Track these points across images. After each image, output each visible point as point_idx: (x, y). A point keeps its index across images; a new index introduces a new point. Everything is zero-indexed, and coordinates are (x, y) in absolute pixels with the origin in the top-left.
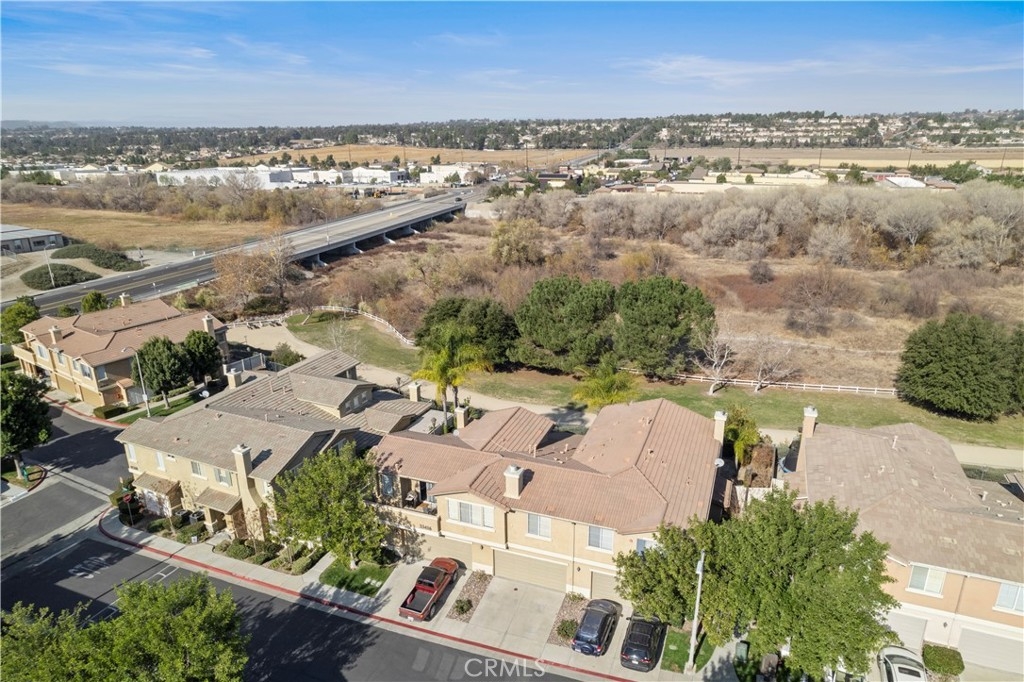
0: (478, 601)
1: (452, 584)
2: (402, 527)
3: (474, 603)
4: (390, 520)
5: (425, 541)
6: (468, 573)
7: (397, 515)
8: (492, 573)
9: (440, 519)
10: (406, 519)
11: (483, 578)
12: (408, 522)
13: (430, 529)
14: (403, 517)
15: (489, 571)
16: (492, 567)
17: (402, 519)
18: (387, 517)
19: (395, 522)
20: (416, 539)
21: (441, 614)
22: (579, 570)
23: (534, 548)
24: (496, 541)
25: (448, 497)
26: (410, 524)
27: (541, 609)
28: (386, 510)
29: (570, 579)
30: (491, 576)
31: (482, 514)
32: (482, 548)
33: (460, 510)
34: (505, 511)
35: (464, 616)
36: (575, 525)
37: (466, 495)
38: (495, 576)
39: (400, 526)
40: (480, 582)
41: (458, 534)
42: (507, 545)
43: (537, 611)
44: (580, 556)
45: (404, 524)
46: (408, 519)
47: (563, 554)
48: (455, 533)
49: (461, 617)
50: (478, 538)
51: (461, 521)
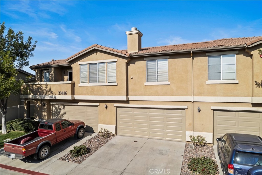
0: (97, 148)
1: (77, 138)
2: (47, 98)
3: (92, 150)
4: (40, 94)
5: (65, 113)
6: (94, 135)
7: (44, 88)
8: (114, 132)
9: (73, 85)
10: (50, 89)
11: (107, 136)
12: (52, 92)
13: (65, 94)
14: (48, 89)
15: (111, 129)
16: (115, 126)
17: (47, 91)
18: (38, 93)
19: (43, 95)
20: (59, 113)
21: (54, 157)
22: (199, 112)
23: (152, 96)
24: (119, 94)
25: (81, 62)
26: (53, 94)
27: (163, 152)
28: (38, 86)
29: (190, 124)
30: (114, 135)
31: (106, 70)
32: (107, 107)
33: (90, 71)
34: (126, 61)
35: (78, 158)
36: (193, 59)
37: (94, 55)
38: (117, 135)
39: (46, 97)
40: (102, 138)
41: (87, 95)
42: (128, 98)
43: (160, 154)
44: (200, 94)
45: (49, 94)
46: (51, 90)
47: (182, 95)
48: (85, 95)
49: (75, 159)
50: (103, 95)
51: (90, 82)
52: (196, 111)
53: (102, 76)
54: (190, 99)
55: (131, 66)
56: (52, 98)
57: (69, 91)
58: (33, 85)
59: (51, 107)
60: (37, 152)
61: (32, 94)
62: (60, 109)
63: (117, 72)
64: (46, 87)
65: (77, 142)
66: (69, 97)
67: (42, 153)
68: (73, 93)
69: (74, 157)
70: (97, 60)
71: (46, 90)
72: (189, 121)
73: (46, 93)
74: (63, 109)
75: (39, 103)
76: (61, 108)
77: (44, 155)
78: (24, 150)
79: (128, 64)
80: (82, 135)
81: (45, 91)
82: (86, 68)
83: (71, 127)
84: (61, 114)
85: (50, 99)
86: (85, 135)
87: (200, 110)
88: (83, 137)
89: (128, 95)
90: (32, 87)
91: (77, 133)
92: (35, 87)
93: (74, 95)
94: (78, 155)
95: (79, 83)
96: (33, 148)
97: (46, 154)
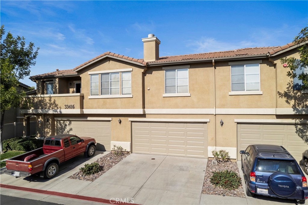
0: (111, 166)
1: (87, 156)
2: (51, 112)
3: (105, 168)
4: (42, 109)
5: (71, 129)
6: (105, 153)
7: (48, 101)
8: (129, 150)
9: (82, 98)
10: (54, 102)
11: (120, 154)
12: (56, 106)
13: (73, 107)
14: (52, 102)
15: (126, 146)
16: (129, 143)
17: (51, 104)
18: (40, 106)
19: (45, 109)
20: (64, 130)
21: (63, 176)
22: (222, 125)
23: (172, 108)
24: (134, 107)
25: (91, 71)
26: (57, 107)
27: (183, 169)
28: (40, 98)
29: (212, 139)
30: (128, 152)
31: (120, 81)
32: (120, 122)
33: (101, 82)
34: (143, 70)
35: (90, 176)
36: (215, 68)
37: (107, 64)
38: (132, 153)
39: (49, 111)
40: (116, 156)
41: (98, 109)
42: (144, 111)
43: (180, 170)
44: (223, 106)
45: (53, 108)
46: (56, 103)
47: (203, 108)
48: (96, 108)
49: (87, 177)
50: (116, 108)
51: (101, 94)
52: (219, 124)
53: (115, 87)
54: (212, 111)
55: (148, 76)
56: (57, 111)
57: (78, 105)
58: (34, 98)
59: (56, 123)
60: (44, 170)
61: (32, 108)
62: (66, 125)
63: (132, 83)
64: (50, 100)
65: (87, 160)
66: (77, 111)
67: (49, 171)
68: (82, 107)
69: (85, 175)
70: (110, 69)
71: (49, 103)
72: (211, 135)
73: (50, 106)
74: (69, 124)
75: (41, 118)
76: (66, 123)
77: (51, 173)
78: (30, 166)
79: (144, 74)
80: (93, 153)
81: (48, 105)
82: (97, 79)
83: (81, 144)
84: (66, 130)
85: (54, 113)
86: (95, 153)
87: (223, 123)
88: (93, 155)
89: (144, 108)
90: (33, 100)
91: (87, 151)
92: (36, 99)
93: (83, 109)
94: (90, 173)
95: (89, 96)
96: (40, 165)
97: (54, 172)
